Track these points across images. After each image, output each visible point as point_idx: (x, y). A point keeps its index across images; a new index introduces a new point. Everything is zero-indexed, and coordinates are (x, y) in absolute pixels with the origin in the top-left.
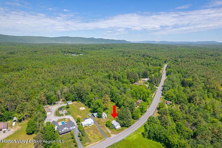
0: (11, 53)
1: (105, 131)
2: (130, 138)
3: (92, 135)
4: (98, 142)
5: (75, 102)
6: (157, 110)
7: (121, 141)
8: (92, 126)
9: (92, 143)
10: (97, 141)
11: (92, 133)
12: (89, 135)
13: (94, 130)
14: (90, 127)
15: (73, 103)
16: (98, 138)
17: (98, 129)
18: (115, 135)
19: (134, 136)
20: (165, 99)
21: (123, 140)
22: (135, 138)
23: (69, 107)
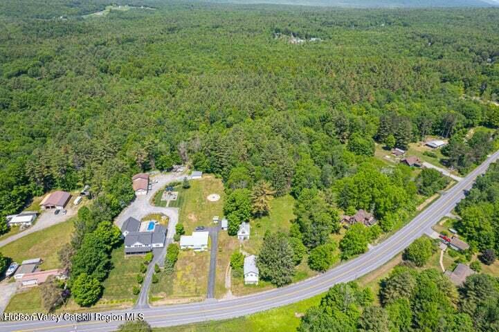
0: (172, 30)
1: (219, 276)
2: (261, 321)
3: (187, 276)
4: (186, 300)
5: (210, 177)
6: (400, 257)
7: (234, 319)
8: (202, 252)
9: (171, 299)
10: (184, 297)
11: (188, 273)
12: (179, 275)
13: (198, 265)
14: (194, 254)
15: (205, 177)
16: (193, 289)
17: (208, 264)
18: (234, 298)
19: (275, 318)
20: (457, 225)
21: (242, 318)
22: (276, 325)
23: (188, 187)
